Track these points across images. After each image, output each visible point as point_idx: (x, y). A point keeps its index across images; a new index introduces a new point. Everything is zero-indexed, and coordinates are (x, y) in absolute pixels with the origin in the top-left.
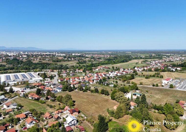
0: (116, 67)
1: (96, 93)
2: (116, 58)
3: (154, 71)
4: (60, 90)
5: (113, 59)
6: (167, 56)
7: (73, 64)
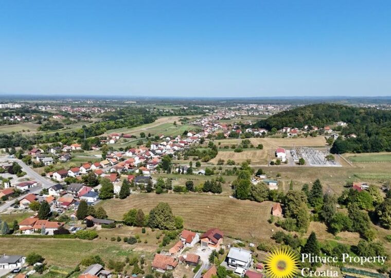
0: (149, 134)
1: (190, 192)
2: (121, 113)
3: (228, 137)
4: (95, 199)
5: (119, 117)
6: (209, 110)
7: (29, 131)
